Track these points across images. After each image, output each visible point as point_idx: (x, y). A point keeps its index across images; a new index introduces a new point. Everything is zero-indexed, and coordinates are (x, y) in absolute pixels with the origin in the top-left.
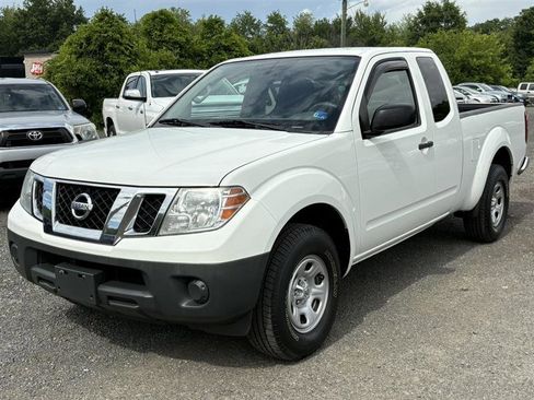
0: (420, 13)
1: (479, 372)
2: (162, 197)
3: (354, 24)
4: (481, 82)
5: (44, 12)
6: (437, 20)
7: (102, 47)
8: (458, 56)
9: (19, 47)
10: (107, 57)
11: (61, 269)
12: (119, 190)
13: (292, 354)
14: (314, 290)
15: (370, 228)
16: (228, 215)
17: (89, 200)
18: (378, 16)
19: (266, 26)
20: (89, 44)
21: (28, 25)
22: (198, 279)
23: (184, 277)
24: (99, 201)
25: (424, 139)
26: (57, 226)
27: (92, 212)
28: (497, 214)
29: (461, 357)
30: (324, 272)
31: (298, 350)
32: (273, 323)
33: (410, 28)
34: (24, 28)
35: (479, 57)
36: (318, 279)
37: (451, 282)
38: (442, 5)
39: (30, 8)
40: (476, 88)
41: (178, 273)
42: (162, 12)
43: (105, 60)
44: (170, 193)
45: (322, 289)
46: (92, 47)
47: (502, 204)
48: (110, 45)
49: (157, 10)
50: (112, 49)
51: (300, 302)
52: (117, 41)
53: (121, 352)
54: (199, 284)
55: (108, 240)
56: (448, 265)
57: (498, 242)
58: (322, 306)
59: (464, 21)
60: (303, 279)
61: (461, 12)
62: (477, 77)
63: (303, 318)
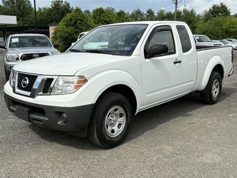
0: (210, 9)
1: (183, 157)
2: (52, 79)
3: (183, 14)
4: (234, 38)
5: (58, 9)
6: (218, 12)
7: (76, 22)
8: (224, 27)
9: (49, 22)
10: (78, 27)
11: (18, 107)
12: (37, 76)
13: (106, 145)
14: (119, 120)
15: (148, 95)
16: (77, 87)
17: (28, 80)
18: (192, 11)
19: (146, 14)
20: (71, 21)
21: (52, 14)
22: (64, 113)
23: (59, 112)
24: (31, 80)
25: (177, 59)
26: (17, 90)
27: (28, 85)
28: (216, 92)
29: (178, 150)
30: (123, 113)
31: (110, 144)
32: (97, 132)
33: (206, 16)
34: (51, 15)
35: (233, 28)
36: (121, 115)
37: (188, 120)
38: (220, 6)
39: (53, 8)
40: (231, 41)
41: (56, 110)
42: (100, 9)
43: (77, 28)
44: (55, 78)
45: (122, 120)
46: (72, 23)
47: (218, 88)
48: (79, 22)
49: (98, 8)
50: (79, 23)
51: (112, 125)
52: (82, 20)
53: (42, 141)
54: (64, 115)
55: (32, 96)
56: (189, 113)
57: (216, 104)
58: (122, 127)
59: (229, 13)
60: (114, 115)
61: (228, 9)
62: (232, 36)
63: (113, 131)
